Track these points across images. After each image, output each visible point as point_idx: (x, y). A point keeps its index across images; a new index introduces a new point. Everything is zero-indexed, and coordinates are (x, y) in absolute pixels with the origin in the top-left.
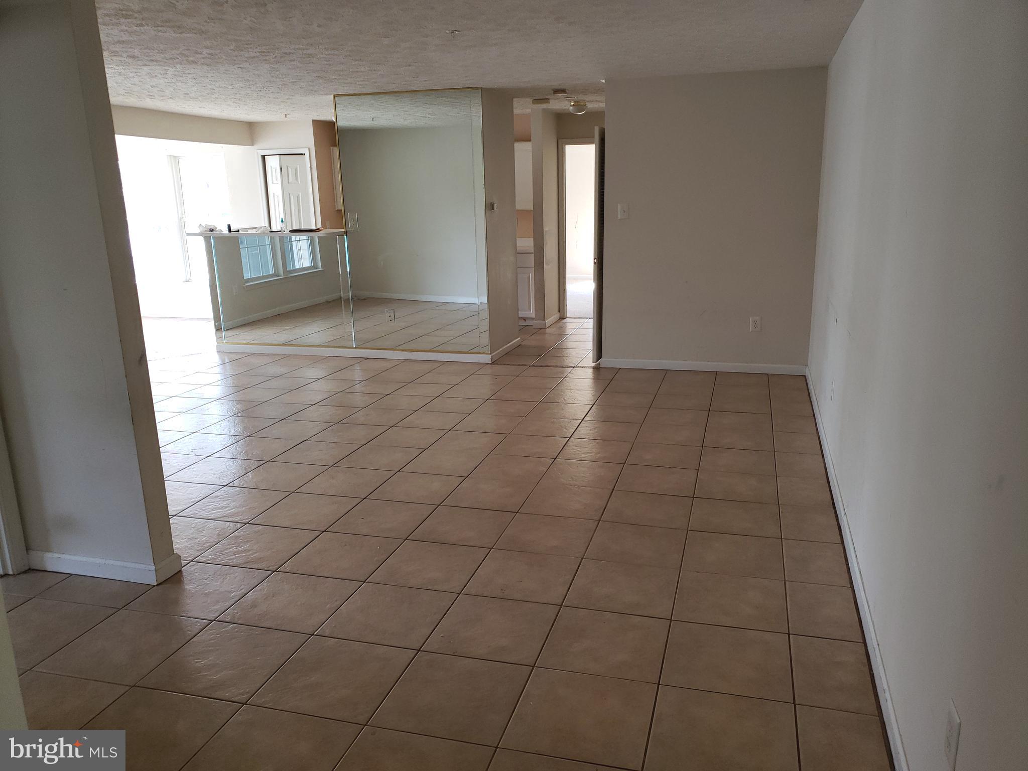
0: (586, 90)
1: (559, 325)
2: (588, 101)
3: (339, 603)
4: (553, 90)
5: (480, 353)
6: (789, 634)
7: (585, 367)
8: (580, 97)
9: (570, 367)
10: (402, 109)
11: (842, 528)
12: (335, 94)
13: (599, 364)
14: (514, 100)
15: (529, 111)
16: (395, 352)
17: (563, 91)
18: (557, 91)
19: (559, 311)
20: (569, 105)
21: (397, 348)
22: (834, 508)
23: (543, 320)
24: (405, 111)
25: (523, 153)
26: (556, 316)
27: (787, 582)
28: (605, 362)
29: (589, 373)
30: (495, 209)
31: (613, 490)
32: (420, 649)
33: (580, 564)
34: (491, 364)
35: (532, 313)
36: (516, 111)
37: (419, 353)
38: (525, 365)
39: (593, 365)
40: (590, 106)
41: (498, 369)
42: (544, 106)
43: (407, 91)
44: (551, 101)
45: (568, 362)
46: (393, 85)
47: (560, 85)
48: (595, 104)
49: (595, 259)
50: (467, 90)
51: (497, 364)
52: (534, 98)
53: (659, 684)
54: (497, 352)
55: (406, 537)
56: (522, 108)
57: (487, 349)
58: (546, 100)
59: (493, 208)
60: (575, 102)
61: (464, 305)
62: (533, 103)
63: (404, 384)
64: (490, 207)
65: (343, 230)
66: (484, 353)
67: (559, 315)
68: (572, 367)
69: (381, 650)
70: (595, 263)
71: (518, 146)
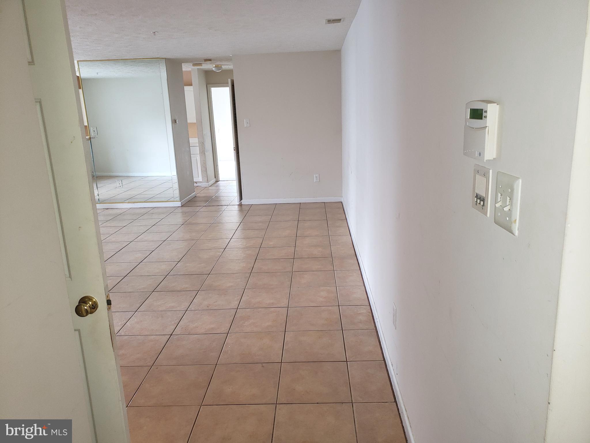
0: (221, 59)
1: (216, 185)
2: (223, 65)
3: (125, 322)
4: (204, 59)
5: (174, 201)
6: (339, 306)
7: (234, 205)
8: (218, 63)
9: (226, 205)
10: (117, 68)
11: (360, 263)
12: (78, 60)
13: (241, 203)
14: (183, 64)
15: (190, 69)
16: (124, 204)
17: (210, 60)
18: (206, 60)
19: (215, 177)
20: (212, 67)
21: (125, 202)
22: (356, 256)
23: (207, 183)
24: (118, 69)
25: (189, 92)
26: (214, 180)
27: (337, 287)
28: (244, 202)
29: (236, 207)
30: (177, 122)
31: (256, 259)
32: (172, 334)
33: (244, 292)
34: (181, 207)
35: (200, 179)
36: (184, 69)
37: (138, 203)
38: (201, 206)
39: (238, 203)
40: (224, 67)
41: (185, 209)
42: (199, 67)
43: (122, 59)
44: (203, 65)
45: (223, 203)
46: (115, 56)
47: (208, 57)
48: (227, 66)
49: (234, 148)
50: (157, 59)
51: (185, 207)
52: (193, 63)
53: (285, 331)
54: (184, 200)
55: (153, 290)
56: (186, 68)
57: (178, 199)
58: (200, 64)
59: (175, 122)
60: (215, 65)
61: (158, 177)
62: (193, 66)
63: (133, 220)
64: (174, 121)
65: (89, 137)
66: (176, 201)
67: (215, 179)
68: (227, 205)
69: (152, 337)
70: (234, 150)
71: (186, 88)
